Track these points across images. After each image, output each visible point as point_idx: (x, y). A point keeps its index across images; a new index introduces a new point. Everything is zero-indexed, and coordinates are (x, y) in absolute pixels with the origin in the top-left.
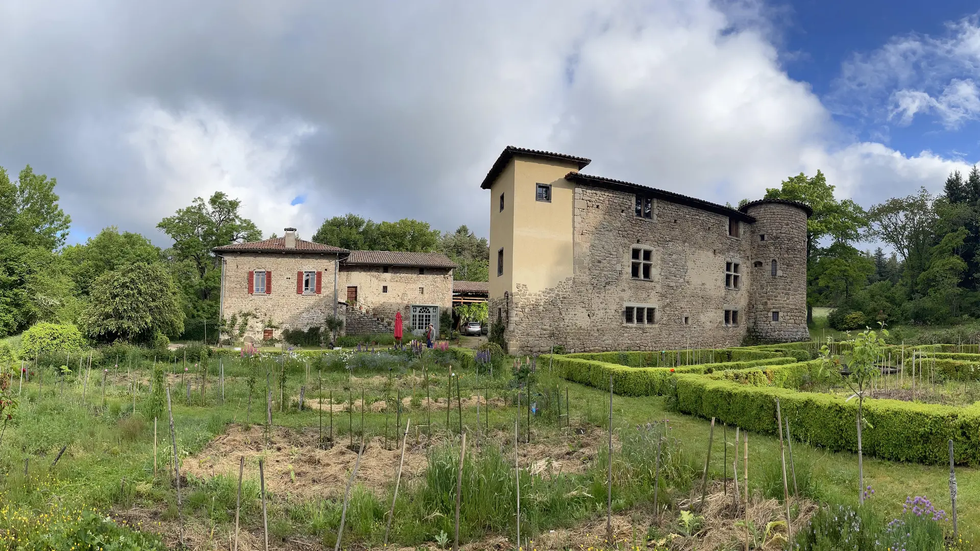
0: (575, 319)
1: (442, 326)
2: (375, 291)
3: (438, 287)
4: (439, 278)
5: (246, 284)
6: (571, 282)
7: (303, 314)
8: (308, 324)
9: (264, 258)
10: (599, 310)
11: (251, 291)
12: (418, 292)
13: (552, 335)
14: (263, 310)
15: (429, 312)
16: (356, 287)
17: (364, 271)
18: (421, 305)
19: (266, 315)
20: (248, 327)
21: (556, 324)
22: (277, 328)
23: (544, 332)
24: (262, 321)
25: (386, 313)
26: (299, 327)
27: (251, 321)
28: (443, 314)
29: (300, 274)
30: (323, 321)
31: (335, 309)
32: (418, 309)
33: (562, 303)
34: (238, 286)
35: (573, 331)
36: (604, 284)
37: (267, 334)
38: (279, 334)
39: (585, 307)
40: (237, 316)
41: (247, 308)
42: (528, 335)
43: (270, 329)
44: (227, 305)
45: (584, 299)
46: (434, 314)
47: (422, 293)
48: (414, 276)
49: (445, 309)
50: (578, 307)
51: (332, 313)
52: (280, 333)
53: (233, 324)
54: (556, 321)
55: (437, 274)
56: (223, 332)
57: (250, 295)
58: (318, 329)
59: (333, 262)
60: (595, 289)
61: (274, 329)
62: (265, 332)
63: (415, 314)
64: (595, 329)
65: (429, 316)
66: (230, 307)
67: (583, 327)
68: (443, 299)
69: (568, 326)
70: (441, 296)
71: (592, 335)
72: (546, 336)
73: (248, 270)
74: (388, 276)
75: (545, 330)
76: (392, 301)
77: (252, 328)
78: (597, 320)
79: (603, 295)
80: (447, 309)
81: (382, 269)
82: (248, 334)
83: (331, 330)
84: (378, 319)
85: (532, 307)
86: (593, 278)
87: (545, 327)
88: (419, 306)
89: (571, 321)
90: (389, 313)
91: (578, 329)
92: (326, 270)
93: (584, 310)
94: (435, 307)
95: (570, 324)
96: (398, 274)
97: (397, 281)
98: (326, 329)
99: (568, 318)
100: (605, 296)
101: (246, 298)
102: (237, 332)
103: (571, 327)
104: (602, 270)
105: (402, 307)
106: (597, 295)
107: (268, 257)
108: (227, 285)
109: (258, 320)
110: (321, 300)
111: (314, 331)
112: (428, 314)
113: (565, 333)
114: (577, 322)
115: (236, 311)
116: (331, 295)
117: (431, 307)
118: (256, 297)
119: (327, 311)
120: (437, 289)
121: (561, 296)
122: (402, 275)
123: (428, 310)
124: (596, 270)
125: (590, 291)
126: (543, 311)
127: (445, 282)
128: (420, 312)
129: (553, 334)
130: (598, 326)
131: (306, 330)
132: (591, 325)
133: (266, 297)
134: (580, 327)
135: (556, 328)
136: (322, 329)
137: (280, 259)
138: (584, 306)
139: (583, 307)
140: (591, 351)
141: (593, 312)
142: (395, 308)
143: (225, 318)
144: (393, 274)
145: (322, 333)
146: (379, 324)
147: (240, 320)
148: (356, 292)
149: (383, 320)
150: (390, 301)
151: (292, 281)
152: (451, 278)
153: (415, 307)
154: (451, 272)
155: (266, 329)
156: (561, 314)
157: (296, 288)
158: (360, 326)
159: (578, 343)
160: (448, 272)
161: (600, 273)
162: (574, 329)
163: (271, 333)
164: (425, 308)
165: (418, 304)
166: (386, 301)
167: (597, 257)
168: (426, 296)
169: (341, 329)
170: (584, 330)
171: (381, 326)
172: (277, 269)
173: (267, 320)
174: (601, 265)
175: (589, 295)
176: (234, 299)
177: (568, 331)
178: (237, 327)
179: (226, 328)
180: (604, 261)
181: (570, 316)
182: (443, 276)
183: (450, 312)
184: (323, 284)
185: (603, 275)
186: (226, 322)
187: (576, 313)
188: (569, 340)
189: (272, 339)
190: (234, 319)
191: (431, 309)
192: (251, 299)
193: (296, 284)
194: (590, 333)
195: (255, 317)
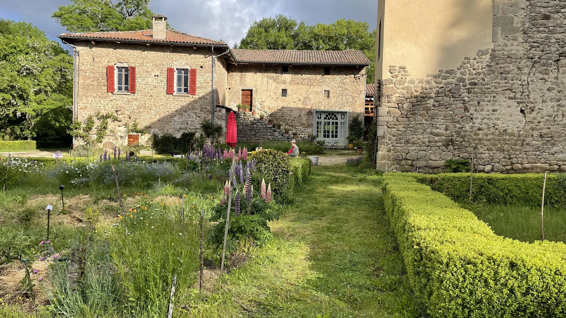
0: (493, 117)
1: (350, 134)
2: (272, 94)
3: (347, 89)
4: (348, 79)
5: (104, 81)
6: (487, 58)
7: (175, 118)
8: (180, 129)
9: (126, 51)
10: (544, 101)
11: (110, 89)
12: (322, 96)
13: (449, 143)
14: (126, 112)
15: (337, 119)
16: (251, 91)
17: (260, 71)
18: (326, 110)
19: (130, 118)
20: (108, 131)
21: (458, 126)
22: (142, 132)
23: (436, 138)
24: (126, 125)
25: (285, 119)
26: (171, 131)
27: (111, 125)
28: (353, 121)
29: (170, 71)
30: (198, 126)
31: (213, 113)
32: (323, 116)
33: (469, 93)
34: (95, 83)
35: (490, 137)
36: (555, 56)
37: (132, 140)
38: (146, 140)
39: (515, 98)
40: (95, 119)
41: (107, 110)
42: (407, 142)
43: (135, 134)
44: (81, 105)
45: (513, 84)
46: (343, 121)
47: (328, 97)
48: (319, 77)
49: (356, 115)
50: (501, 98)
51: (210, 117)
52: (147, 138)
53: (88, 129)
54: (458, 122)
55: (346, 75)
56: (76, 136)
57: (110, 94)
58: (193, 134)
59: (210, 58)
60: (537, 65)
61: (140, 134)
62: (130, 137)
63: (319, 120)
64: (536, 133)
65: (337, 123)
66: (86, 107)
67: (509, 131)
68: (353, 104)
69: (479, 129)
70: (351, 100)
71: (528, 144)
72: (440, 144)
73: (106, 64)
74: (287, 77)
75: (437, 135)
76: (292, 105)
77: (113, 132)
78: (539, 119)
79: (552, 75)
80: (358, 115)
81: (280, 69)
82: (109, 139)
83: (208, 137)
84: (274, 126)
85: (414, 100)
86: (532, 47)
87: (437, 131)
88: (324, 112)
89: (485, 121)
90: (289, 120)
91: (500, 134)
92: (202, 67)
93: (513, 103)
94: (344, 113)
95: (483, 126)
96: (299, 75)
97: (298, 83)
98: (201, 135)
99: (480, 117)
100: (556, 78)
101: (105, 98)
102: (95, 137)
103: (486, 131)
104: (551, 32)
105: (304, 113)
106: (541, 76)
107: (132, 49)
108: (81, 81)
109: (120, 123)
110: (195, 102)
111: (188, 137)
112: (335, 121)
113: (474, 140)
114: (498, 122)
115: (93, 113)
116: (208, 97)
117: (338, 113)
118: (117, 97)
119: (203, 115)
120: (347, 92)
121: (467, 82)
122: (305, 76)
123: (335, 116)
124: (539, 32)
125: (526, 70)
126: (434, 106)
127: (356, 84)
128: (325, 118)
129: (452, 141)
130: (541, 129)
131: (178, 136)
132: (528, 127)
133: (130, 97)
134: (505, 130)
135: (458, 133)
136: (198, 135)
137: (146, 52)
138: (512, 95)
139: (510, 98)
140: (525, 170)
141: (530, 105)
142: (296, 114)
143: (79, 120)
144: (293, 76)
145: (197, 140)
146: (274, 131)
147: (97, 123)
148: (251, 95)
149: (279, 127)
150: (289, 106)
151: (160, 78)
152: (364, 79)
153: (319, 113)
154: (363, 71)
155: (131, 133)
156: (466, 109)
157: (165, 87)
158: (253, 133)
159: (499, 156)
160: (360, 70)
161: (547, 38)
162: (492, 134)
163: (137, 138)
164: (331, 114)
165: (322, 108)
166: (285, 106)
167: (542, 10)
168: (332, 100)
169: (220, 135)
170: (512, 134)
171: (276, 134)
172: (143, 64)
173: (131, 123)
174: (550, 23)
175: (524, 78)
176: (90, 99)
177: (480, 136)
178: (94, 130)
179: (81, 131)
180: (556, 16)
181: (485, 113)
182: (353, 76)
183: (361, 119)
184: (198, 84)
185: (553, 40)
186: (80, 125)
187: (496, 107)
188: (481, 150)
189: (137, 146)
190: (90, 122)
191: (339, 116)
192: (112, 98)
193: (166, 82)
194: (523, 141)
195: (116, 119)
